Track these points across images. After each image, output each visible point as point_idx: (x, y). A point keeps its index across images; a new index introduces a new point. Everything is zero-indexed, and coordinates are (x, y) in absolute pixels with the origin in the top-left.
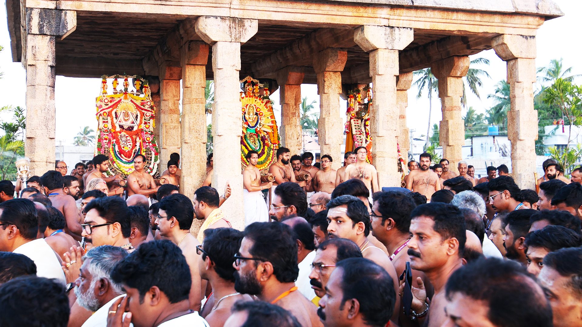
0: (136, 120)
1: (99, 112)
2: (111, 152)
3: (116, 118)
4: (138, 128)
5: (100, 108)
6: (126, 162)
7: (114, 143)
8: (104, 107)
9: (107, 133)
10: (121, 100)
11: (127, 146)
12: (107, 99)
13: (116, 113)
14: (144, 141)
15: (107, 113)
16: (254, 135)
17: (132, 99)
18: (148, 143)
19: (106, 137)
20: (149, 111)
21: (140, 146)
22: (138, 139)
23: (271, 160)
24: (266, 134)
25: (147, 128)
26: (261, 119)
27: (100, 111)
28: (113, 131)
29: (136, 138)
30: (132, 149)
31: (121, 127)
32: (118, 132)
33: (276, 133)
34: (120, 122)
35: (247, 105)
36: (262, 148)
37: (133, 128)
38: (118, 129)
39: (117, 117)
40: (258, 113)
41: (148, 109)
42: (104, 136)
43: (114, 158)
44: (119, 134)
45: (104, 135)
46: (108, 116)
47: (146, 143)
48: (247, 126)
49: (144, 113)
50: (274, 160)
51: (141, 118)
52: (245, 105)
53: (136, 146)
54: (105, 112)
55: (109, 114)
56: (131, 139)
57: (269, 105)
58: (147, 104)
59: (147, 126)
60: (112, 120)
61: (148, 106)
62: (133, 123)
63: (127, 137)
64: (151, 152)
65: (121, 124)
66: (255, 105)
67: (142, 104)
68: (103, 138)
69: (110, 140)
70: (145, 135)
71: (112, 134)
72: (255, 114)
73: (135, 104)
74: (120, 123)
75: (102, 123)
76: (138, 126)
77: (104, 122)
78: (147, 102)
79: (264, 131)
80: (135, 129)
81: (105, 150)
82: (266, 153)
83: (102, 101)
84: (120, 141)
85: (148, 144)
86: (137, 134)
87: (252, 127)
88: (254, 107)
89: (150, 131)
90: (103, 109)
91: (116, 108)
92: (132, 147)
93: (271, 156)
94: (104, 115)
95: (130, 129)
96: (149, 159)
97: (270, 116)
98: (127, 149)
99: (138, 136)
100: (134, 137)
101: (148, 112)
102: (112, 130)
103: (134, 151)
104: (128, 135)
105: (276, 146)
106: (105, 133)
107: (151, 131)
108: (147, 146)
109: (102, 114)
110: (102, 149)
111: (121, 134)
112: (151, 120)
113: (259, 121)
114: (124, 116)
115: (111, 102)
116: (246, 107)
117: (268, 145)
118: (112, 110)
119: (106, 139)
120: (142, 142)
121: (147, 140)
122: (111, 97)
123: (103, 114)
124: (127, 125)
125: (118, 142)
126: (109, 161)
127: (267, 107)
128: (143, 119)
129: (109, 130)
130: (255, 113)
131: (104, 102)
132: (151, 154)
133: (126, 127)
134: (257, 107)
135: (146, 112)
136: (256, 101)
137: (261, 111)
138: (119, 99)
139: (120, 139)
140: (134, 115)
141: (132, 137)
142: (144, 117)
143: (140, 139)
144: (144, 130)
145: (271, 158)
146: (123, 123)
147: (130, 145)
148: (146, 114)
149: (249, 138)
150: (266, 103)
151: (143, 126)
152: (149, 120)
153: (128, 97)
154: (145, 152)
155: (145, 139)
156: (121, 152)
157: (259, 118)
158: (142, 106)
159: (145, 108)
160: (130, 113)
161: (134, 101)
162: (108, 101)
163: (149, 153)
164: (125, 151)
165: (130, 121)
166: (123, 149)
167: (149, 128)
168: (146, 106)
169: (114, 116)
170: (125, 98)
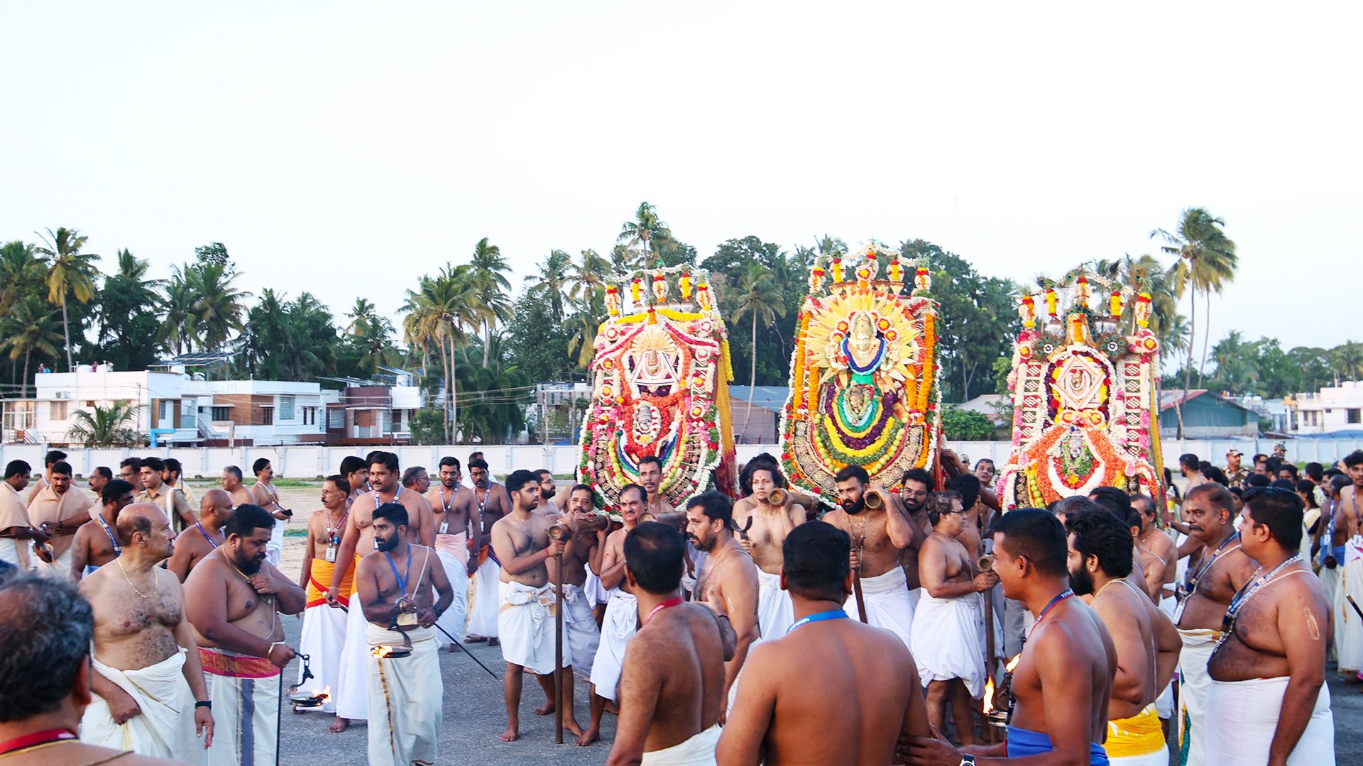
0: (674, 370)
1: (597, 361)
2: (611, 450)
3: (632, 370)
4: (680, 387)
5: (600, 351)
7: (621, 428)
8: (609, 347)
9: (608, 408)
10: (644, 326)
11: (649, 432)
12: (614, 328)
13: (631, 358)
14: (687, 418)
15: (612, 361)
16: (868, 389)
17: (669, 321)
18: (696, 420)
19: (606, 417)
20: (707, 344)
21: (679, 430)
22: (676, 413)
24: (899, 385)
25: (698, 385)
26: (891, 347)
27: (599, 359)
28: (622, 400)
30: (657, 439)
31: (643, 389)
32: (633, 400)
34: (640, 377)
35: (854, 313)
37: (667, 388)
38: (636, 394)
39: (632, 365)
40: (885, 332)
41: (706, 340)
42: (602, 415)
43: (616, 465)
44: (635, 406)
45: (603, 412)
46: (615, 367)
47: (693, 421)
49: (694, 352)
51: (687, 364)
52: (848, 315)
53: (670, 430)
54: (608, 360)
55: (616, 364)
56: (659, 417)
58: (704, 329)
59: (700, 381)
60: (622, 375)
61: (706, 334)
62: (668, 377)
63: (652, 411)
64: (700, 442)
65: (643, 382)
66: (874, 314)
67: (692, 330)
68: (599, 421)
69: (612, 424)
70: (693, 403)
71: (619, 408)
72: (877, 337)
73: (673, 330)
74: (639, 380)
76: (680, 382)
77: (604, 383)
78: (704, 324)
79: (894, 380)
80: (674, 390)
81: (598, 449)
82: (884, 437)
83: (604, 335)
84: (635, 422)
85: (695, 424)
86: (676, 401)
87: (864, 369)
88: (873, 318)
89: (704, 393)
90: (606, 354)
91: (632, 347)
92: (659, 436)
94: (607, 366)
95: (663, 390)
96: (694, 459)
98: (645, 440)
99: (678, 406)
101: (706, 347)
102: (620, 398)
103: (660, 444)
104: (655, 408)
105: (916, 417)
106: (603, 409)
107: (708, 392)
108: (694, 428)
109: (602, 365)
110: (592, 446)
111: (640, 406)
112: (709, 365)
113: (885, 353)
114: (649, 362)
115: (623, 333)
116: (850, 318)
118: (623, 354)
119: (603, 422)
120: (684, 422)
121: (696, 415)
123: (605, 365)
124: (654, 382)
125: (629, 425)
127: (909, 318)
128: (692, 364)
129: (613, 400)
131: (609, 336)
132: (700, 447)
133: (653, 389)
134: (880, 318)
135: (699, 348)
137: (891, 329)
138: (640, 325)
139: (635, 418)
140: (672, 357)
141: (662, 410)
142: (693, 360)
143: (681, 413)
144: (692, 390)
146: (647, 380)
147: (655, 430)
148: (699, 353)
149: (846, 397)
151: (689, 382)
152: (707, 366)
153: (658, 317)
154: (688, 443)
155: (692, 412)
156: (633, 449)
157: (885, 345)
158: (691, 333)
159: (697, 339)
160: (661, 355)
161: (673, 324)
162: (616, 332)
163: (696, 445)
164: (641, 446)
165: (662, 374)
166: (636, 441)
167: (702, 384)
168: (700, 334)
169: (626, 364)
170: (654, 321)
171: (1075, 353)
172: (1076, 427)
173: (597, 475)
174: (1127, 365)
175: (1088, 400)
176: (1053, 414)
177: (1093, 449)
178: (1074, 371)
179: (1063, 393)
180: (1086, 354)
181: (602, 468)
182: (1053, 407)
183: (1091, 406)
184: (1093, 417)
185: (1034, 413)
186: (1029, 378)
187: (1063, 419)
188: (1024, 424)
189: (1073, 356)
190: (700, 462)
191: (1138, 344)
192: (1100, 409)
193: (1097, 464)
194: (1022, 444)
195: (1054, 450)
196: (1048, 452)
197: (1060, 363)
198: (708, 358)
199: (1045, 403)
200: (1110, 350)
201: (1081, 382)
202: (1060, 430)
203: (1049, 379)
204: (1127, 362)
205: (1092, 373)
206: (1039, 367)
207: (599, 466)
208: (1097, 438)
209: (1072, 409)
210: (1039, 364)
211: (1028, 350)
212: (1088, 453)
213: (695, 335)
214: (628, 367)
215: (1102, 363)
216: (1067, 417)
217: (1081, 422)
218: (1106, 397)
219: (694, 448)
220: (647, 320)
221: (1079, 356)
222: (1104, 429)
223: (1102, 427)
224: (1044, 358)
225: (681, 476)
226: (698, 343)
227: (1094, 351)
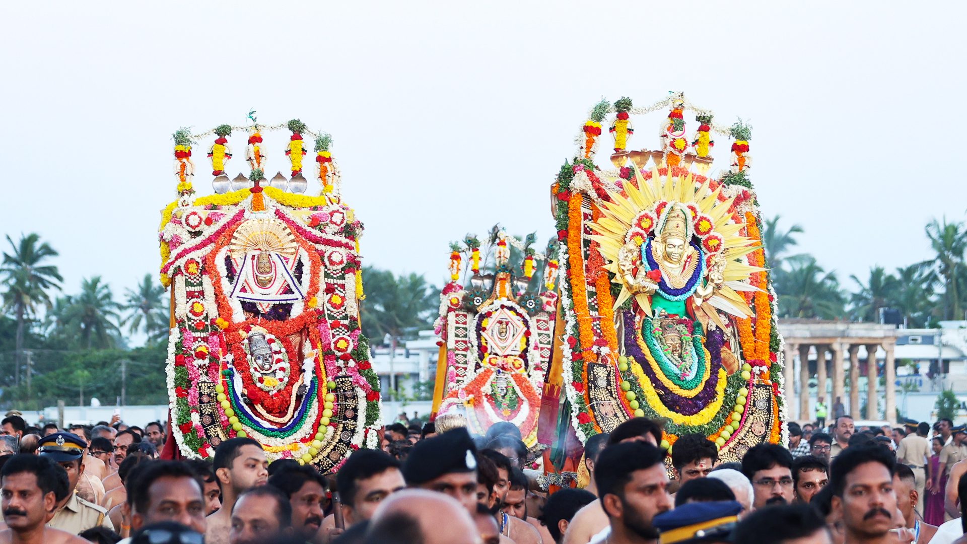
0: (296, 280)
1: (173, 263)
2: (222, 397)
3: (231, 277)
4: (306, 307)
5: (175, 246)
6: (273, 430)
7: (229, 366)
8: (189, 242)
9: (203, 335)
10: (242, 212)
11: (274, 372)
12: (195, 213)
13: (228, 260)
14: (328, 354)
15: (198, 263)
16: (680, 322)
17: (279, 206)
18: (341, 358)
19: (202, 347)
20: (338, 244)
21: (316, 371)
22: (307, 345)
23: (736, 425)
24: (727, 322)
25: (334, 306)
26: (713, 263)
27: (176, 259)
28: (223, 324)
29: (301, 345)
30: (290, 384)
31: (249, 307)
32: (239, 324)
33: (766, 322)
34: (243, 290)
35: (664, 205)
36: (706, 376)
37: (287, 308)
38: (239, 316)
39: (231, 274)
40: (703, 238)
41: (337, 238)
42: (196, 344)
43: (234, 420)
44: (243, 334)
45: (195, 339)
46: (204, 271)
47: (337, 359)
48: (657, 287)
49: (322, 254)
50: (748, 425)
51: (314, 273)
52: (656, 206)
53: (304, 371)
54: (192, 261)
55: (207, 267)
56: (283, 350)
57: (744, 208)
58: (332, 222)
59: (337, 300)
60: (217, 285)
61: (337, 229)
62: (288, 291)
63: (271, 341)
64: (353, 389)
65: (249, 297)
66: (692, 208)
67: (315, 222)
68: (193, 352)
69: (214, 358)
70: (331, 332)
71: (220, 337)
72: (691, 244)
73: (288, 221)
74: (243, 295)
75: (184, 300)
76: (306, 300)
77: (190, 295)
78: (332, 214)
79: (720, 311)
80: (297, 311)
81: (201, 394)
82: (720, 397)
83: (181, 223)
84: (249, 357)
85: (341, 363)
86: (303, 329)
87: (676, 292)
88: (690, 214)
89: (346, 317)
90: (186, 252)
91: (228, 243)
92: (291, 378)
93: (740, 408)
94: (190, 270)
95: (281, 311)
96: (349, 414)
97: (749, 257)
98: (272, 384)
99: (308, 335)
100: (295, 339)
101: (337, 249)
102: (219, 321)
103: (295, 389)
104: (273, 337)
105: (762, 372)
106: (197, 334)
107: (352, 318)
108: (340, 369)
109: (182, 269)
110: (190, 391)
111: (250, 333)
112: (346, 276)
113: (704, 272)
114: (258, 268)
115: (209, 222)
116: (658, 212)
117: (728, 366)
118: (214, 253)
119: (201, 355)
120: (321, 359)
121: (339, 350)
122: (208, 204)
123: (187, 269)
124: (267, 299)
125: (240, 363)
126: (218, 429)
127: (736, 219)
128: (322, 274)
129: (208, 323)
130: (689, 239)
131: (188, 224)
132: (355, 397)
133: (264, 308)
134: (699, 215)
135: (328, 250)
136: (696, 190)
137: (712, 233)
138: (235, 210)
139: (248, 352)
140: (291, 262)
141: (285, 341)
142: (322, 268)
143: (314, 347)
144: (326, 312)
145: (737, 416)
146: (255, 294)
147: (282, 369)
148: (329, 257)
149: (658, 333)
150: (738, 201)
151: (321, 300)
152: (343, 278)
153: (267, 200)
154: (335, 390)
155: (332, 346)
156: (255, 397)
157: (705, 258)
158: (314, 227)
159: (324, 236)
160: (275, 258)
161: (289, 213)
162: (201, 219)
163: (349, 394)
164: (268, 392)
165: (278, 285)
166: (259, 385)
167: (342, 305)
168: (327, 229)
169: (222, 270)
170: (257, 206)
171: (503, 307)
172: (501, 371)
173: (206, 433)
174: (538, 321)
175: (511, 348)
176: (481, 357)
177: (517, 389)
178: (500, 322)
179: (490, 338)
180: (511, 308)
181: (213, 422)
182: (482, 350)
183: (513, 353)
184: (515, 363)
185: (465, 356)
186: (458, 325)
187: (490, 362)
188: (457, 365)
189: (500, 309)
190: (359, 418)
191: (548, 303)
192: (520, 356)
193: (521, 401)
194: (458, 381)
195: (486, 389)
196: (482, 389)
197: (489, 314)
198: (344, 265)
199: (476, 348)
200: (529, 306)
201: (506, 332)
202: (488, 372)
203: (480, 329)
204: (538, 318)
205: (515, 326)
206: (465, 316)
207: (208, 420)
208: (519, 379)
209: (496, 354)
210: (466, 313)
211: (458, 300)
212: (514, 392)
213: (320, 229)
214: (226, 273)
215: (523, 317)
216: (493, 361)
217: (505, 366)
218: (525, 347)
219: (346, 398)
220: (247, 202)
221: (505, 309)
222: (525, 374)
223: (522, 371)
224: (473, 310)
225: (333, 438)
226: (328, 242)
227: (517, 307)
